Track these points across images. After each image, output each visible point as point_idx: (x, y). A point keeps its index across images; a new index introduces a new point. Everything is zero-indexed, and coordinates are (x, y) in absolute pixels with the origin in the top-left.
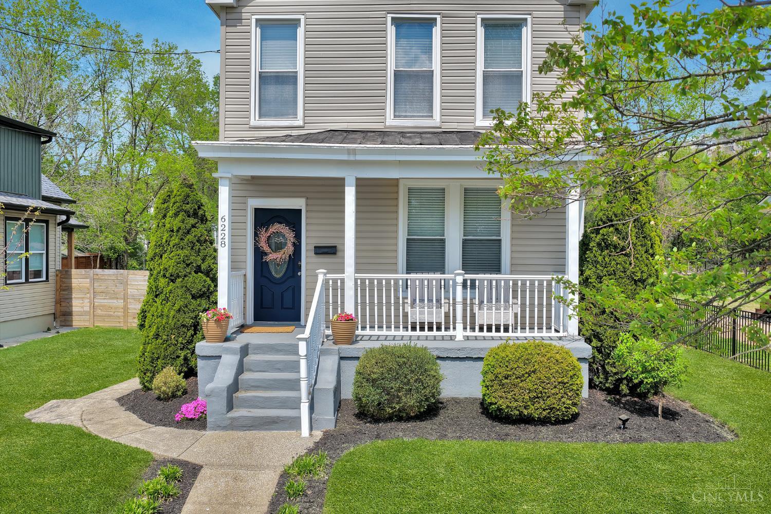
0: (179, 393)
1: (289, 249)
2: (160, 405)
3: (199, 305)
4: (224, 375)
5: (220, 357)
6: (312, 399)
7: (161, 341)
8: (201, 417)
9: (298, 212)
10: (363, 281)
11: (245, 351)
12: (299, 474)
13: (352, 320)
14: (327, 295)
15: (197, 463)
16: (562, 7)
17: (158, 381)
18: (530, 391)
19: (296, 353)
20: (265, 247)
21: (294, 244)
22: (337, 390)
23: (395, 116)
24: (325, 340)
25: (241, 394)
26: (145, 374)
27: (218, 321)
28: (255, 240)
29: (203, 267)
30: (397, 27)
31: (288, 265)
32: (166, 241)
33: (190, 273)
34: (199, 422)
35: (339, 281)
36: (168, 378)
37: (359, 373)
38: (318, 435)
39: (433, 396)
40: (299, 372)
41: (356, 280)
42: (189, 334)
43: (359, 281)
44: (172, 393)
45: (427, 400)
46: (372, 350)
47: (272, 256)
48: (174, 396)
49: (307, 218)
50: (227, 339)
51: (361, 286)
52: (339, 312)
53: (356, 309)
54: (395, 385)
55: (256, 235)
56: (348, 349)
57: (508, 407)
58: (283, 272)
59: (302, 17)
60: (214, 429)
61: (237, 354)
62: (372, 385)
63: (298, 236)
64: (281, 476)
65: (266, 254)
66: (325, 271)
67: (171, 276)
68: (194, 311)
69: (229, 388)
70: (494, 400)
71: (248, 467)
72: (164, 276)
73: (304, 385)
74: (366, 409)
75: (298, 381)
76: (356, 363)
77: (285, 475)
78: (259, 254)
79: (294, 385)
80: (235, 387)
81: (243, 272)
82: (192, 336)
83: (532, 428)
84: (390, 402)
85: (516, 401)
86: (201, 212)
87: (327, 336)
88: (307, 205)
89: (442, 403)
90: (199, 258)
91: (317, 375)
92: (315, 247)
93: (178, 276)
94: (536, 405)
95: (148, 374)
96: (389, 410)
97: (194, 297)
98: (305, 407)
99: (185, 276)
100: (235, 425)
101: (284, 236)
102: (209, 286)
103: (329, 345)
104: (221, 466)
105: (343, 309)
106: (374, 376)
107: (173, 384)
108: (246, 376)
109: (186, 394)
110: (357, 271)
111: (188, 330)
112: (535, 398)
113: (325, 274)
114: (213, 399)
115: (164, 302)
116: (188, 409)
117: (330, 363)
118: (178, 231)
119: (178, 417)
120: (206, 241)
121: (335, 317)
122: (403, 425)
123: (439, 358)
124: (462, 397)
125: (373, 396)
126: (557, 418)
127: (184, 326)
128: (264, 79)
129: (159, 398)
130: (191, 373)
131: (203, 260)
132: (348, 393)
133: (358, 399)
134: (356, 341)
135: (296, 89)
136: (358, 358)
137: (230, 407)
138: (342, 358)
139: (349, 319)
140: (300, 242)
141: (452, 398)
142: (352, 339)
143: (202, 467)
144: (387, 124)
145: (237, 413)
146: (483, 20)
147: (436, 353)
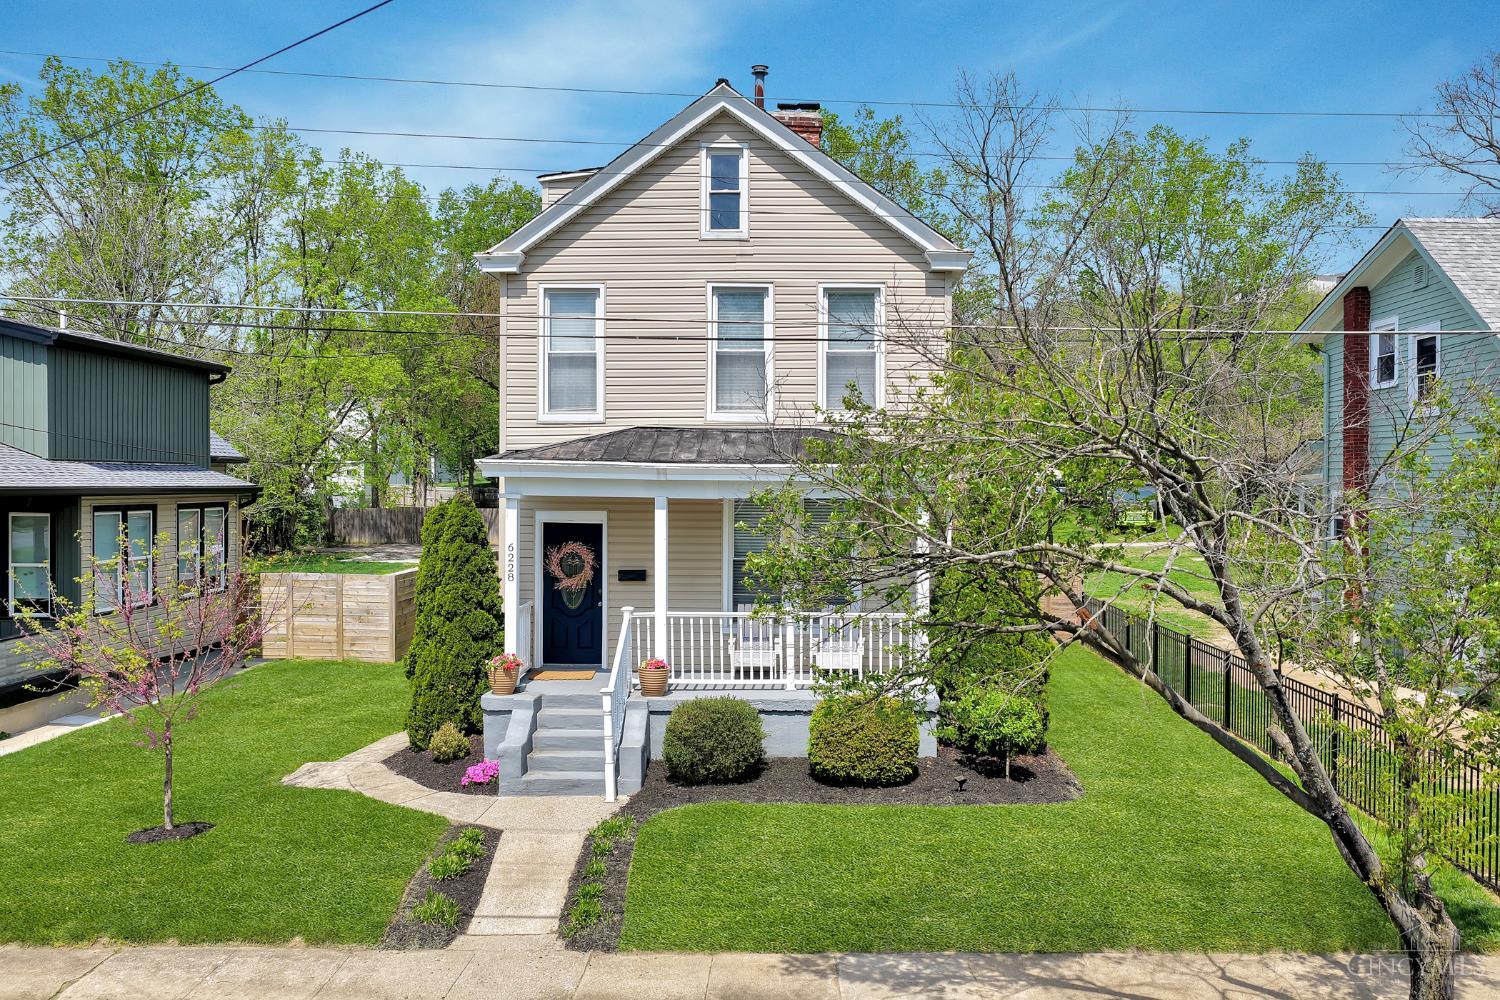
0: (462, 754)
1: (588, 573)
2: (441, 768)
3: (481, 649)
4: (516, 733)
5: (510, 712)
6: (618, 759)
7: (437, 692)
8: (491, 781)
9: (599, 527)
10: (677, 619)
11: (538, 704)
12: (604, 836)
13: (663, 667)
14: (635, 640)
15: (496, 827)
16: (922, 275)
17: (437, 738)
18: (858, 750)
19: (600, 706)
20: (556, 572)
21: (593, 568)
22: (646, 749)
23: (718, 408)
24: (632, 690)
25: (536, 755)
26: (417, 731)
27: (507, 670)
28: (544, 562)
29: (486, 602)
30: (720, 296)
31: (585, 595)
32: (441, 572)
33: (470, 611)
34: (490, 787)
35: (648, 621)
36: (448, 736)
37: (669, 730)
38: (624, 799)
39: (752, 756)
40: (603, 729)
41: (668, 619)
42: (470, 683)
43: (672, 620)
44: (454, 753)
45: (745, 759)
46: (684, 704)
47: (566, 583)
48: (456, 757)
49: (609, 535)
50: (517, 691)
51: (674, 626)
52: (649, 657)
53: (669, 656)
54: (709, 743)
55: (546, 556)
56: (659, 702)
57: (834, 767)
58: (580, 601)
59: (602, 287)
60: (506, 794)
61: (530, 708)
62: (684, 745)
63: (598, 558)
64: (587, 839)
65: (558, 580)
66: (632, 608)
67: (448, 613)
68: (475, 656)
69: (523, 747)
70: (818, 760)
71: (552, 831)
72: (438, 613)
73: (609, 746)
74: (678, 770)
75: (602, 739)
76: (666, 719)
77: (590, 838)
78: (549, 580)
79: (597, 744)
80: (528, 747)
81: (530, 603)
82: (474, 685)
83: (860, 791)
84: (704, 762)
85: (842, 760)
86: (481, 536)
87: (635, 686)
88: (609, 519)
89: (766, 764)
90: (479, 592)
91: (622, 733)
92: (620, 572)
93: (456, 614)
94: (866, 765)
95: (421, 732)
96: (703, 771)
97: (475, 639)
98: (609, 769)
99: (465, 613)
100: (530, 790)
101: (580, 558)
102: (493, 625)
103: (636, 696)
104: (524, 830)
105: (653, 656)
106: (685, 734)
107: (455, 743)
108: (540, 733)
109: (473, 755)
110: (670, 608)
111: (468, 679)
112: (862, 757)
113: (632, 612)
114: (505, 760)
115: (439, 645)
116: (474, 772)
117: (636, 719)
118: (455, 560)
119: (465, 781)
120: (487, 570)
121: (644, 665)
122: (720, 789)
123: (762, 712)
124: (791, 756)
125: (686, 755)
126: (888, 780)
127: (464, 674)
128: (555, 361)
129: (437, 760)
130: (473, 729)
131: (486, 593)
132: (657, 753)
133: (669, 759)
134: (669, 692)
135: (594, 375)
136: (669, 713)
137: (525, 770)
138: (651, 713)
139: (659, 666)
140: (601, 566)
141: (779, 758)
142: (664, 690)
143: (502, 831)
144: (708, 419)
145: (532, 776)
146: (825, 289)
147: (760, 707)
